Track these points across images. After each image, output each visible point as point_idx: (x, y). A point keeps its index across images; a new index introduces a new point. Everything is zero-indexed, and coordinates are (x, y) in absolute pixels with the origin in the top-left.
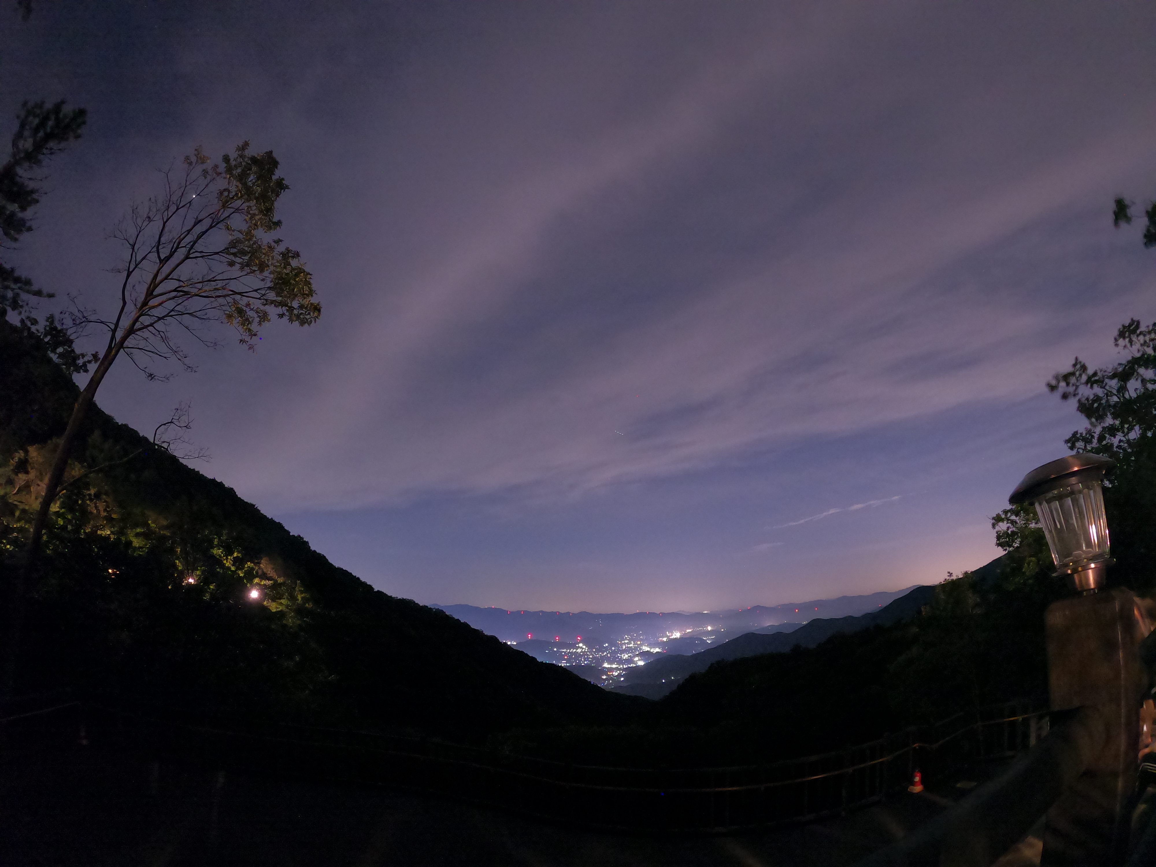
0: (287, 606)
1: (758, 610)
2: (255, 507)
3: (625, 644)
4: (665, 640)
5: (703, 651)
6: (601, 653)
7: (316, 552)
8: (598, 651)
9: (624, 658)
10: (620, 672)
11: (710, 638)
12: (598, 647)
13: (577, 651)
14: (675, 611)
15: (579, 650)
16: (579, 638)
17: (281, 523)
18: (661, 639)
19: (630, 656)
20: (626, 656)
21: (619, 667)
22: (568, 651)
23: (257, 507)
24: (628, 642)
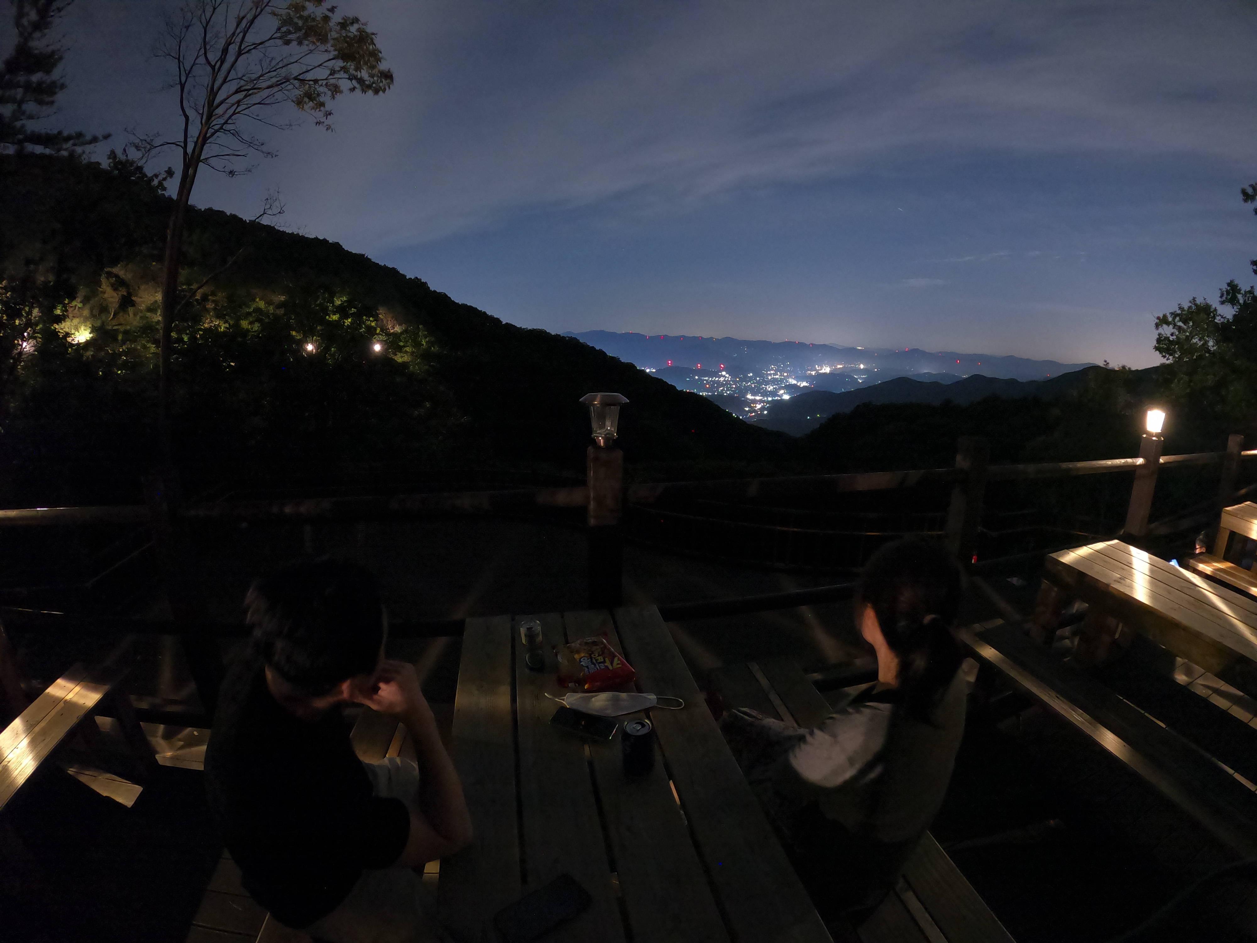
0: (412, 353)
1: (916, 354)
2: (365, 257)
3: (770, 374)
4: (814, 374)
5: (852, 390)
6: (745, 383)
7: (437, 292)
8: (742, 380)
9: (769, 390)
10: (764, 404)
11: (861, 376)
12: (742, 376)
13: (720, 380)
14: (827, 343)
15: (722, 379)
16: (722, 366)
17: (395, 267)
18: (809, 372)
19: (776, 387)
20: (772, 388)
21: (763, 399)
22: (710, 379)
23: (367, 257)
24: (774, 372)
